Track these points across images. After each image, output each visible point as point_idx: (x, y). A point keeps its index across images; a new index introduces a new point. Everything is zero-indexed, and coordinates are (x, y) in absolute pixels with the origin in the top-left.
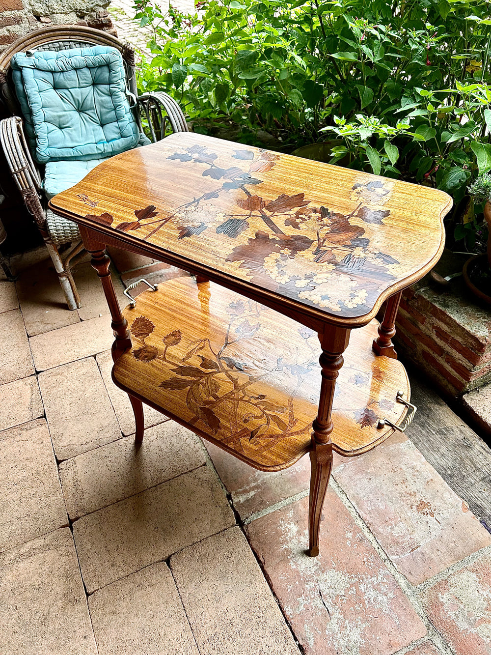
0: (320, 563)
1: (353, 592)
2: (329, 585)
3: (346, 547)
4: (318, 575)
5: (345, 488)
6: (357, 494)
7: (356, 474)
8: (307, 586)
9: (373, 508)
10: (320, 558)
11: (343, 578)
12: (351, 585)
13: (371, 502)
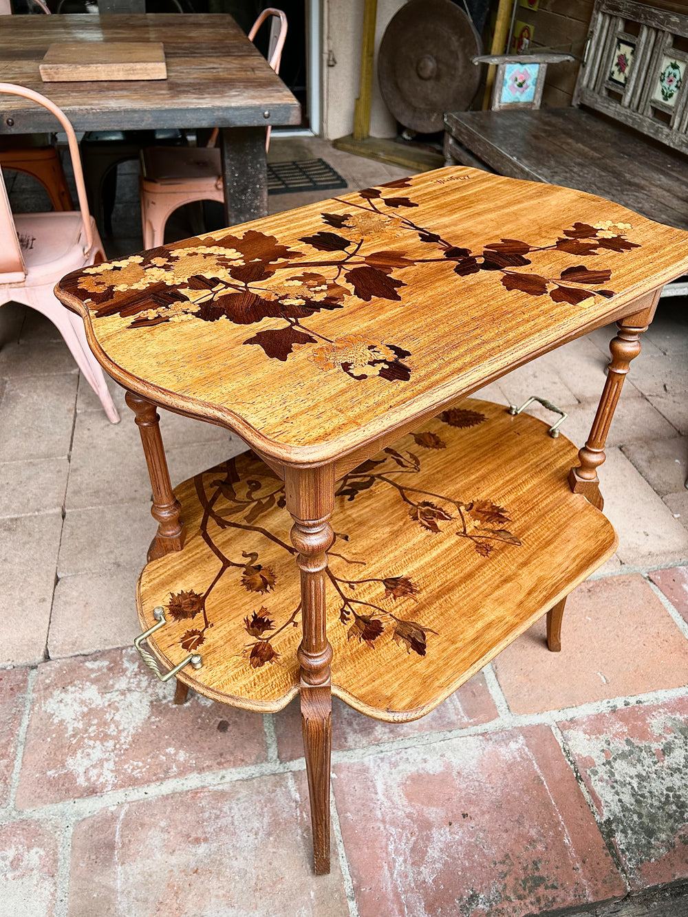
0: (164, 702)
1: (111, 730)
2: (134, 704)
3: (169, 745)
4: (151, 695)
5: (256, 784)
6: (238, 799)
7: (275, 814)
8: (146, 677)
9: (207, 815)
10: (170, 704)
11: (134, 724)
12: (120, 732)
13: (217, 817)
